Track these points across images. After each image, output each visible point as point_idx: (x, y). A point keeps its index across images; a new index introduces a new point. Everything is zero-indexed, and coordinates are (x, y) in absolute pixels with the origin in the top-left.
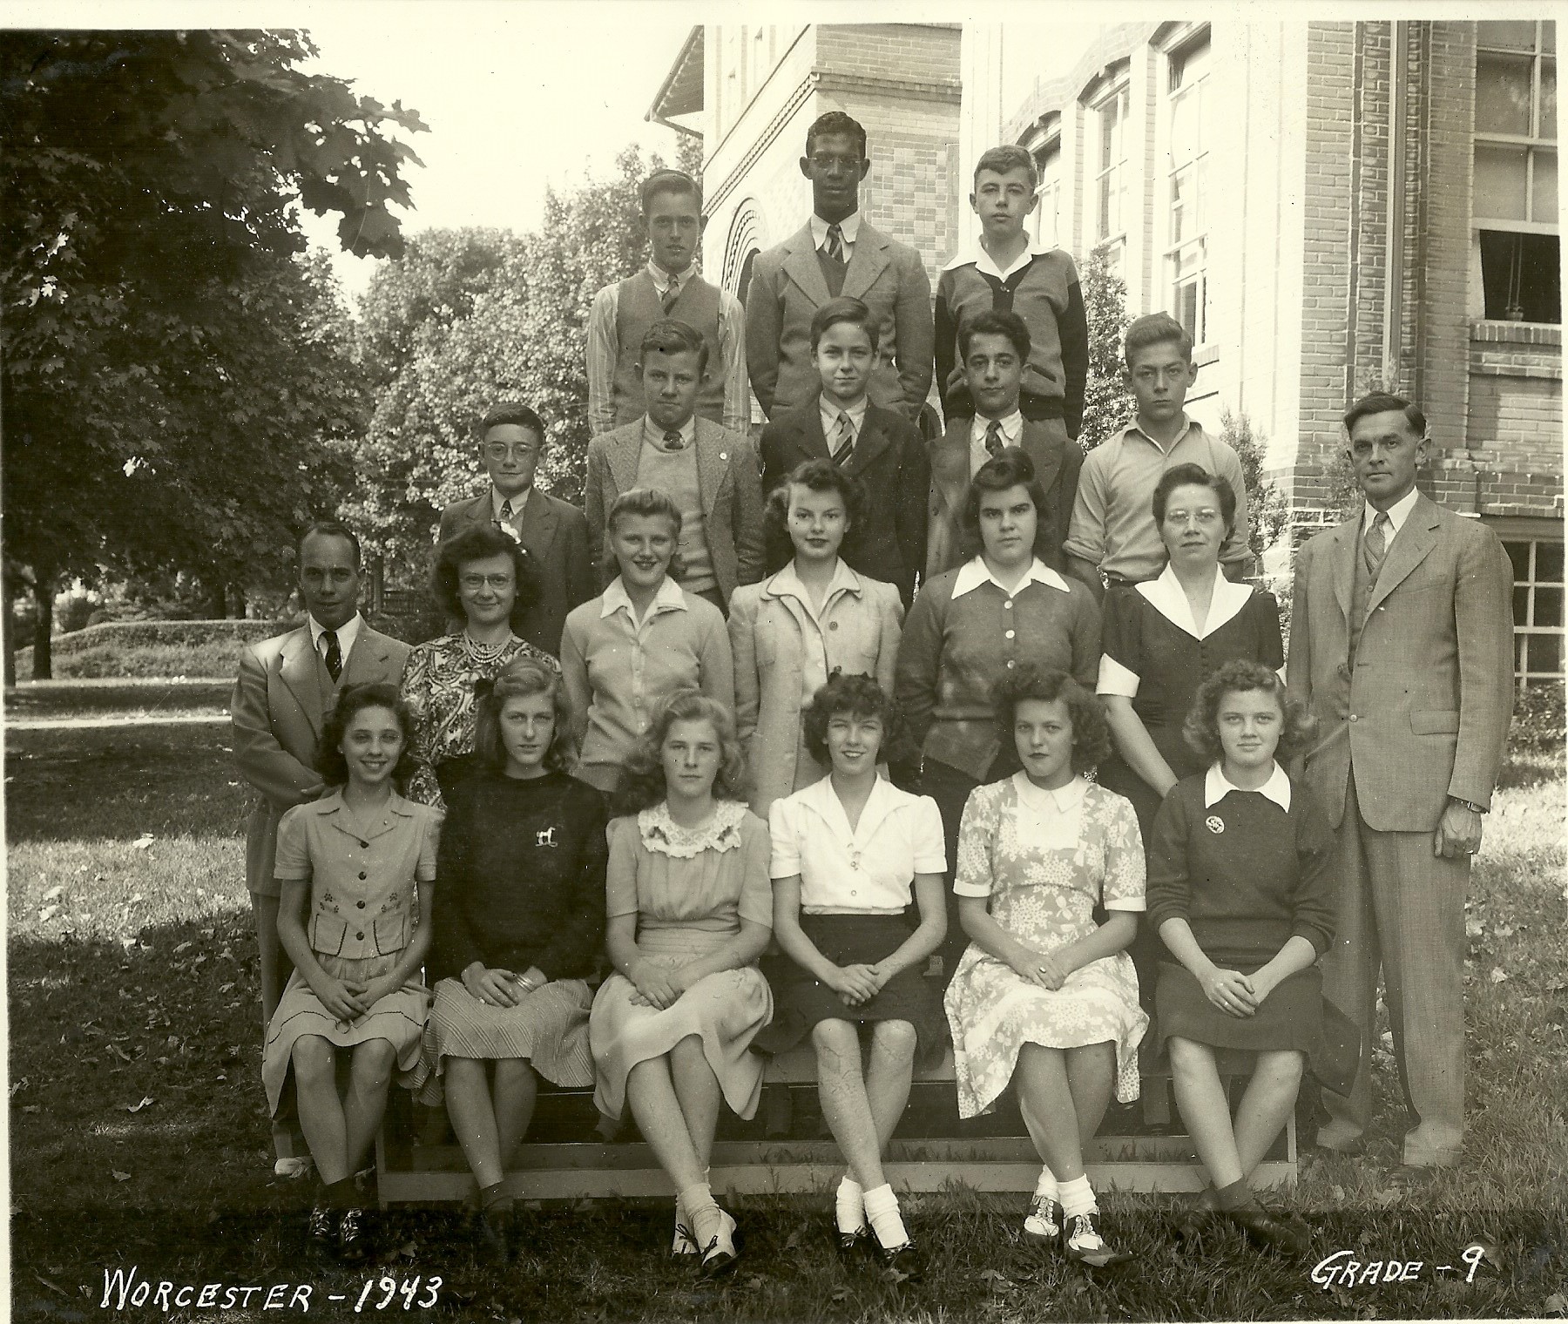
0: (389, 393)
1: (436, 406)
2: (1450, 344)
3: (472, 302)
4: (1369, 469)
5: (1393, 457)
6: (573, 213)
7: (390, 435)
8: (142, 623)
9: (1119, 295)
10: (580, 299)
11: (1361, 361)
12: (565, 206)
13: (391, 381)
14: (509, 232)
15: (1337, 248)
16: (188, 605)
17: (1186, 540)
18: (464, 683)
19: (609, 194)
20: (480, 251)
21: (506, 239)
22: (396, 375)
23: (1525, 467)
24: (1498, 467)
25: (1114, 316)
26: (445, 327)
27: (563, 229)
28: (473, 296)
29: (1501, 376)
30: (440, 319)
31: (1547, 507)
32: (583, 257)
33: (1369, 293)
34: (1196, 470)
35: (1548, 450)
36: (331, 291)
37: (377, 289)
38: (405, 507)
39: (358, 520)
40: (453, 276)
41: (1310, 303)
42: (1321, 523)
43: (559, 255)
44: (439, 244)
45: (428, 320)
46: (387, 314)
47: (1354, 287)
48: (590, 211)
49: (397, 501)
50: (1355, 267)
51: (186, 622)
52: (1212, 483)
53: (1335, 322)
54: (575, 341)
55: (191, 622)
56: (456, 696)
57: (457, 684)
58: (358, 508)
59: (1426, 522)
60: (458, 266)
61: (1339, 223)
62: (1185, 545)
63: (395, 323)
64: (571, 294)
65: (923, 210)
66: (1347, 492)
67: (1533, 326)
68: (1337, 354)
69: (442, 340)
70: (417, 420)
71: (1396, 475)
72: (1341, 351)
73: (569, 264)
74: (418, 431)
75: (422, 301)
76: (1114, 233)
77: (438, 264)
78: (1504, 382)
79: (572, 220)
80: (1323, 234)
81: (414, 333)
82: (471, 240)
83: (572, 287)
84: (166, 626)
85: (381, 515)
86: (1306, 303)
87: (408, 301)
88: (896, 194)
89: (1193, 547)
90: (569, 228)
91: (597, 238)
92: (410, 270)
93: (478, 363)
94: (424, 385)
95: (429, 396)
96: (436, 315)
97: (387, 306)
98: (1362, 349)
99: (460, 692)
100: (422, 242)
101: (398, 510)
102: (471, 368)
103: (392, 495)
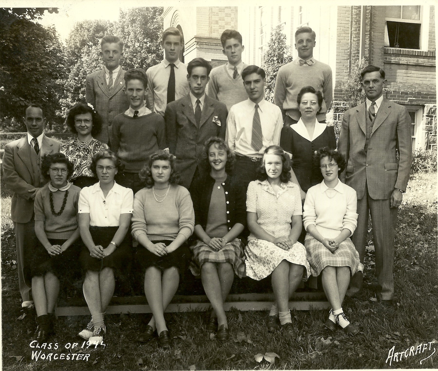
0: (74, 67)
1: (88, 71)
2: (378, 54)
3: (98, 41)
4: (369, 89)
5: (376, 86)
6: (127, 15)
7: (75, 79)
8: (2, 133)
9: (284, 39)
10: (129, 40)
11: (354, 59)
12: (125, 13)
13: (75, 64)
14: (109, 21)
15: (347, 26)
16: (16, 128)
17: (306, 110)
18: (77, 156)
19: (137, 10)
20: (100, 26)
21: (108, 22)
22: (77, 62)
23: (399, 90)
24: (392, 90)
25: (283, 45)
26: (91, 48)
27: (124, 20)
28: (99, 40)
29: (393, 64)
30: (89, 46)
31: (406, 101)
32: (130, 28)
33: (356, 39)
34: (312, 89)
35: (406, 85)
36: (57, 37)
37: (71, 37)
38: (79, 100)
39: (65, 104)
40: (93, 33)
41: (339, 42)
42: (342, 106)
43: (123, 28)
44: (89, 24)
45: (86, 46)
46: (74, 44)
47: (351, 38)
48: (132, 15)
49: (77, 98)
50: (351, 32)
51: (15, 133)
52: (316, 93)
53: (345, 48)
54: (128, 52)
55: (17, 133)
56: (75, 160)
57: (75, 156)
58: (65, 100)
59: (387, 105)
60: (94, 31)
61: (347, 19)
62: (306, 112)
63: (76, 47)
64: (127, 39)
65: (227, 14)
66: (350, 96)
67: (402, 49)
68: (346, 57)
69: (89, 52)
70: (82, 75)
71: (377, 91)
72: (347, 56)
73: (126, 30)
74: (83, 78)
75: (84, 41)
76: (283, 21)
77: (88, 30)
78: (394, 65)
79: (127, 17)
80: (343, 22)
81: (82, 50)
82: (98, 23)
83: (127, 37)
84: (9, 134)
85: (72, 102)
86: (337, 42)
87: (80, 41)
88: (219, 9)
89: (309, 113)
90: (126, 20)
91: (134, 23)
92: (80, 32)
93: (100, 58)
94: (84, 65)
95: (85, 68)
96: (88, 45)
97: (74, 42)
98: (353, 55)
99: (76, 158)
100: (84, 23)
101: (77, 101)
102: (98, 60)
103: (76, 96)
